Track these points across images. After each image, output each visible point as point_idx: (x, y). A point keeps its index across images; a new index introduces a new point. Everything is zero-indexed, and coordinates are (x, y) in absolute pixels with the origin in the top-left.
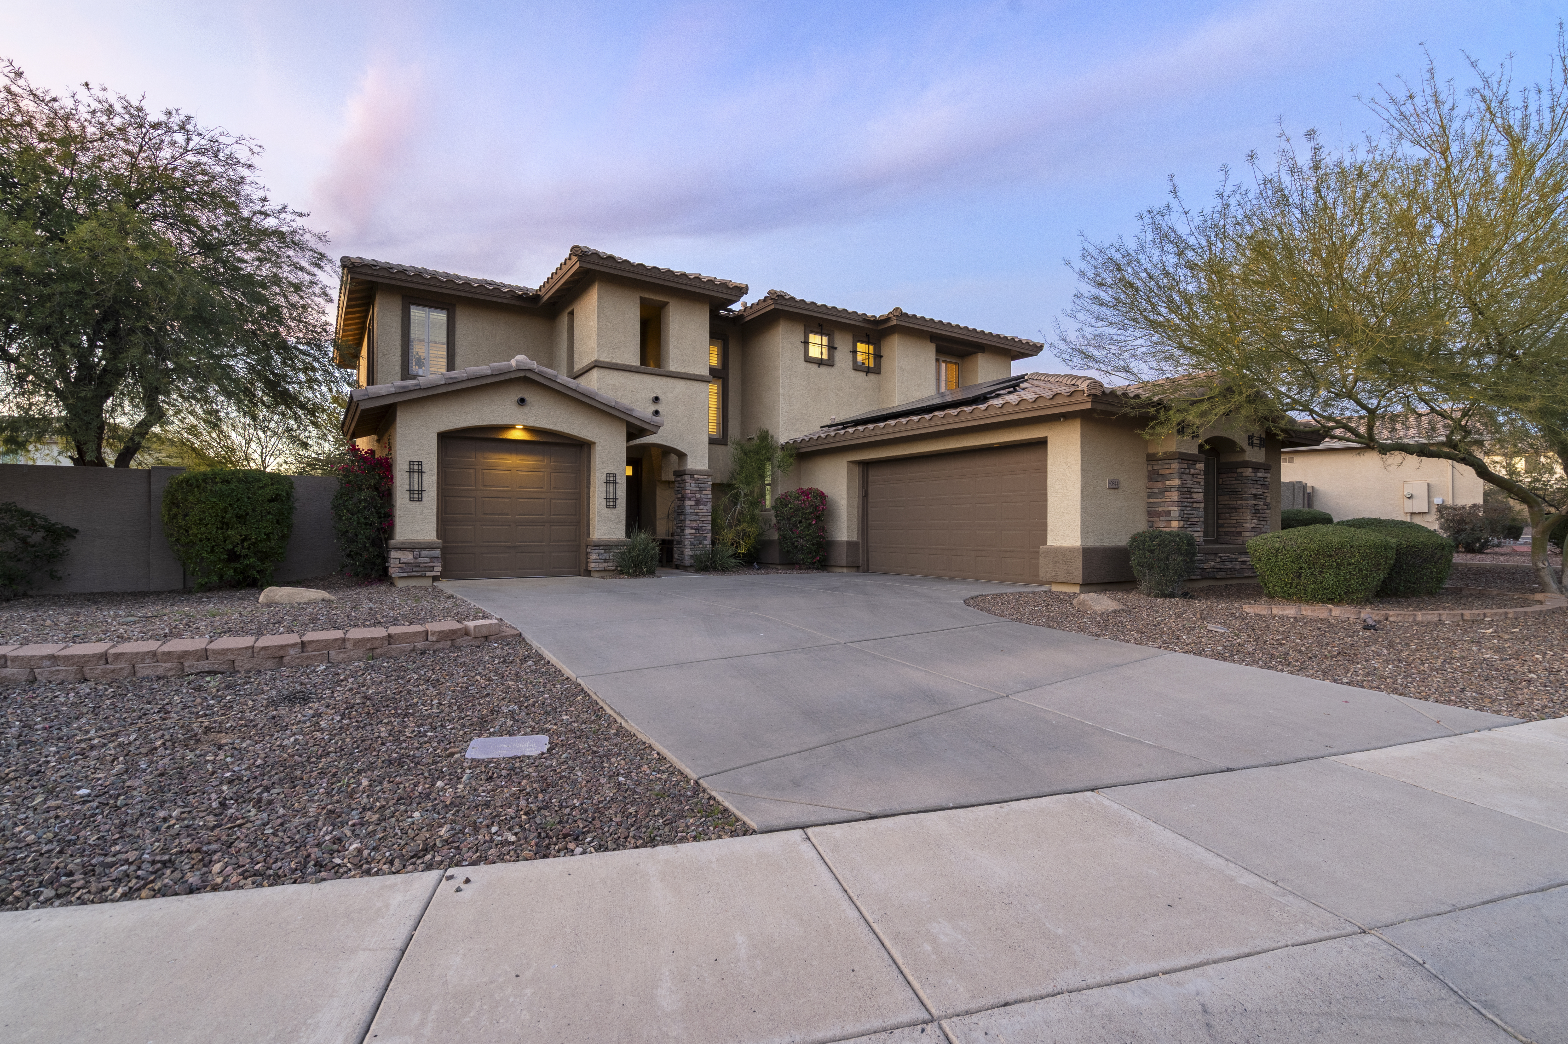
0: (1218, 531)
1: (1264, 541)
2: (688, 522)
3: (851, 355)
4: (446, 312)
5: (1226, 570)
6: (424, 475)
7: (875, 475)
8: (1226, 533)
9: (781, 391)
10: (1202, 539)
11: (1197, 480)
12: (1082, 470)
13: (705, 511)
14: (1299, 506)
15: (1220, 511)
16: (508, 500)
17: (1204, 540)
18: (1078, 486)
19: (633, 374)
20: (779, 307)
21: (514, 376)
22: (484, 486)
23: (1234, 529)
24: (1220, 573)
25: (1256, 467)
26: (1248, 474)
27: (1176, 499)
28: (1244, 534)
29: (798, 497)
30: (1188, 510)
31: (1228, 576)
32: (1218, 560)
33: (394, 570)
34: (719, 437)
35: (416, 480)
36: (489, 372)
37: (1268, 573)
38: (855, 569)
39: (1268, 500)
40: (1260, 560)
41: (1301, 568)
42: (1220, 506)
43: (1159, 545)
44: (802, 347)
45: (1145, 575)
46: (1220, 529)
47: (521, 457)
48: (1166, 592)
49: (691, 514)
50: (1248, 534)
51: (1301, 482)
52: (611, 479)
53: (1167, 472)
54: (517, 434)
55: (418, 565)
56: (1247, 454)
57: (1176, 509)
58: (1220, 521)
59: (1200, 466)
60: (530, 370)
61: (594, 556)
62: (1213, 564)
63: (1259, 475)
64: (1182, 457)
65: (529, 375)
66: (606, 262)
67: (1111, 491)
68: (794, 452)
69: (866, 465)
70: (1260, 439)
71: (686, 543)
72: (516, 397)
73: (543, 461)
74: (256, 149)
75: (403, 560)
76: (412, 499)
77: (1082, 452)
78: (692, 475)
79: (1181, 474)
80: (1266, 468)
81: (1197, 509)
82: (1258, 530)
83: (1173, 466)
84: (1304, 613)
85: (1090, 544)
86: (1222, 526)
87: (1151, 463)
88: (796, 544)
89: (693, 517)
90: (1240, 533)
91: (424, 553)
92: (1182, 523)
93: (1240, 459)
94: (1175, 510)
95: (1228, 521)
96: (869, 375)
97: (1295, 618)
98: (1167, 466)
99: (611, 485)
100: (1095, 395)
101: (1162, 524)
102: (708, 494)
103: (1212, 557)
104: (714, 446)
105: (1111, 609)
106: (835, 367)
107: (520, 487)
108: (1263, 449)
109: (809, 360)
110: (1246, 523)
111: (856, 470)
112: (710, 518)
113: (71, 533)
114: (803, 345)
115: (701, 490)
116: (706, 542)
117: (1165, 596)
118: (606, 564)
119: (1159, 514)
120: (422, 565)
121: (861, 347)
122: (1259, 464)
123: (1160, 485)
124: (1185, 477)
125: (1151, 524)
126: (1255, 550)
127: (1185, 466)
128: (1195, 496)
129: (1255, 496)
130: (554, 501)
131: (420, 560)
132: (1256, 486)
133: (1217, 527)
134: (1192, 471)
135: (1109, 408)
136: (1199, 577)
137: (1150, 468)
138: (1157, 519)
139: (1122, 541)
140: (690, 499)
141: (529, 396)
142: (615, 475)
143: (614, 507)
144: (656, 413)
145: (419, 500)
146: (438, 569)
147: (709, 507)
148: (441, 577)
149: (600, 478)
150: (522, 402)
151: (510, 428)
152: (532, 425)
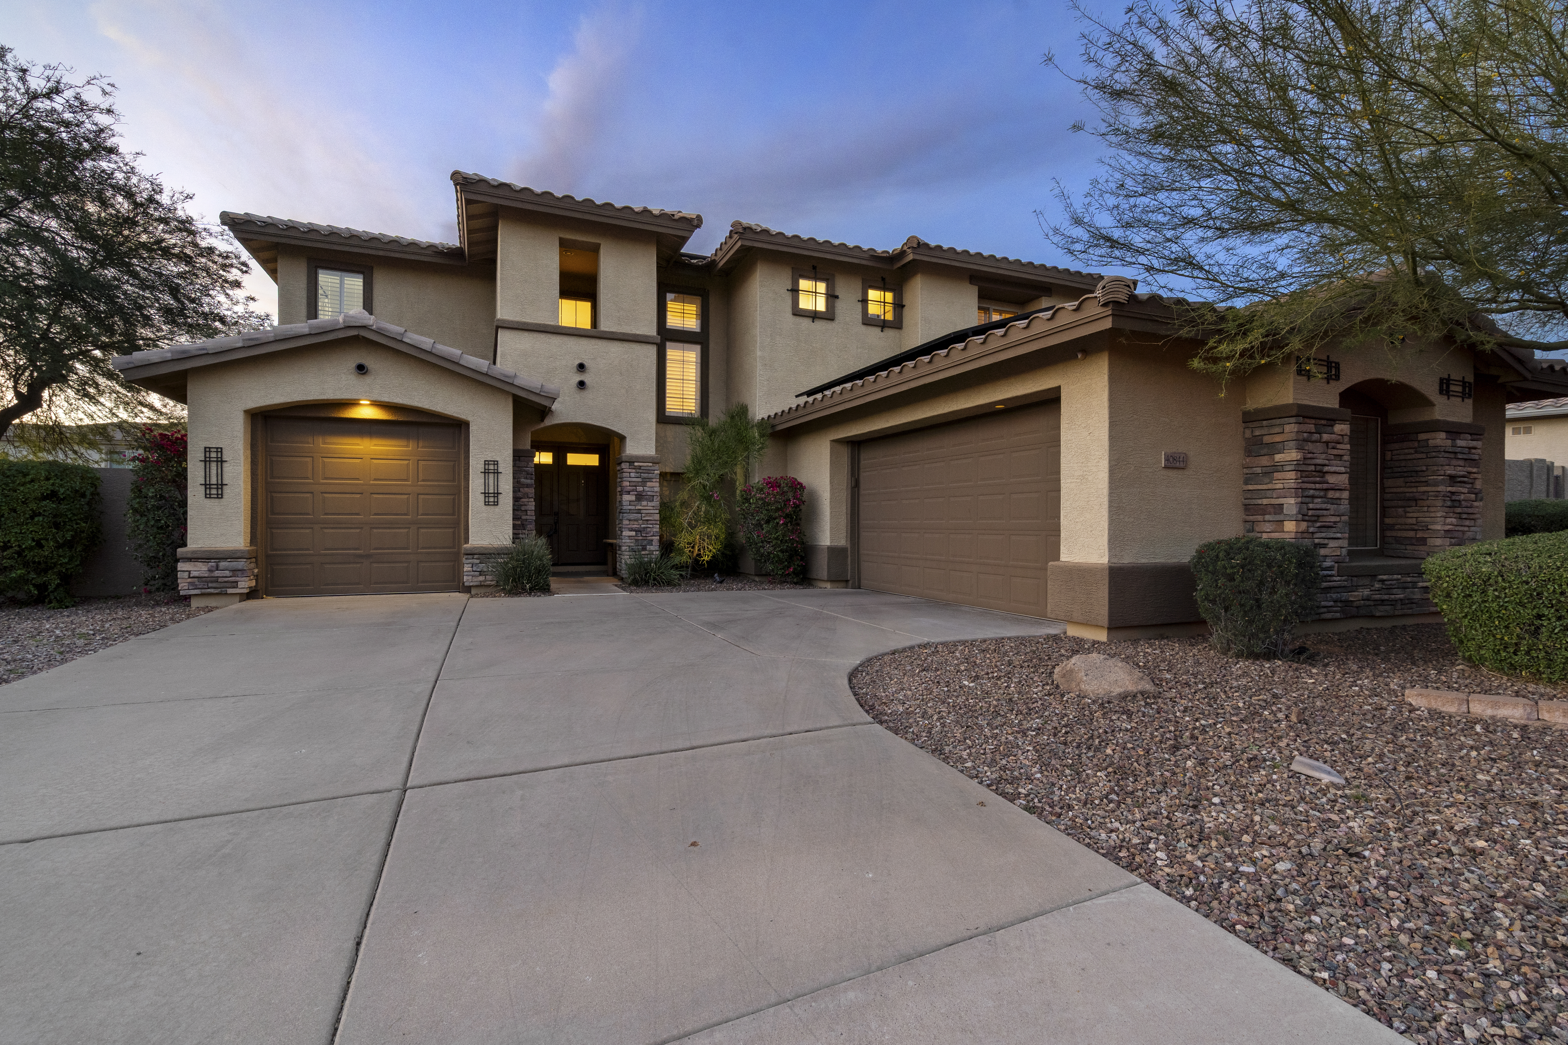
0: (1383, 537)
1: (1457, 561)
2: (626, 522)
3: (860, 305)
4: (362, 276)
5: (1393, 603)
6: (225, 465)
7: (870, 458)
8: (1398, 540)
9: (759, 353)
10: (1344, 551)
11: (1335, 452)
12: (1112, 438)
13: (651, 509)
14: (1540, 494)
15: (1387, 504)
16: (358, 496)
17: (1350, 553)
18: (1104, 465)
19: (549, 335)
20: (748, 243)
22: (326, 478)
23: (1411, 534)
24: (1381, 608)
25: (1454, 431)
26: (1438, 442)
27: (1292, 484)
28: (1431, 542)
29: (762, 490)
30: (1318, 503)
31: (1397, 613)
32: (1377, 586)
33: (183, 586)
34: (697, 415)
35: (214, 472)
36: (306, 331)
37: (1466, 622)
38: (843, 584)
39: (1478, 485)
40: (1448, 595)
41: (1539, 617)
42: (1388, 496)
43: (1243, 567)
44: (788, 297)
45: (1219, 619)
46: (1388, 533)
47: (376, 441)
48: (1257, 650)
49: (630, 512)
50: (1438, 542)
51: (1544, 461)
52: (491, 467)
53: (1278, 438)
54: (366, 411)
55: (216, 580)
56: (1437, 408)
57: (1292, 501)
58: (1387, 521)
59: (1342, 428)
60: (364, 327)
61: (467, 568)
62: (1366, 592)
63: (1460, 443)
64: (1303, 413)
65: (363, 333)
66: (500, 192)
67: (1172, 473)
68: (770, 431)
69: (856, 444)
70: (1464, 383)
71: (624, 548)
72: (352, 364)
73: (407, 446)
74: (108, 89)
75: (193, 574)
76: (208, 496)
77: (1111, 407)
78: (631, 463)
79: (1301, 443)
80: (1475, 432)
81: (1336, 501)
82: (1460, 535)
83: (1287, 428)
84: (1545, 716)
85: (1127, 559)
86: (1391, 527)
87: (1250, 425)
88: (762, 550)
89: (633, 516)
90: (1423, 541)
91: (223, 564)
92: (1304, 525)
93: (1425, 416)
94: (1290, 504)
95: (1400, 520)
96: (886, 330)
97: (1524, 728)
98: (1277, 430)
99: (491, 476)
100: (1116, 303)
101: (1268, 527)
102: (654, 486)
103: (1366, 581)
104: (661, 426)
105: (1117, 690)
106: (837, 321)
107: (375, 480)
108: (1469, 402)
109: (798, 313)
110: (1434, 523)
111: (845, 453)
112: (657, 517)
114: (789, 294)
115: (644, 483)
116: (652, 548)
117: (1254, 656)
118: (482, 578)
119: (1263, 510)
120: (220, 580)
121: (873, 294)
122: (1461, 424)
123: (1265, 461)
124: (1310, 446)
125: (1251, 526)
126: (1440, 578)
127: (1311, 428)
128: (1331, 479)
129: (1453, 480)
130: (422, 496)
131: (217, 573)
132: (1454, 462)
133: (1382, 531)
134: (1326, 437)
135: (1149, 327)
136: (1338, 615)
137: (1248, 434)
138: (1260, 518)
139: (1184, 555)
140: (628, 493)
141: (369, 361)
142: (496, 463)
143: (496, 504)
144: (582, 384)
145: (220, 496)
146: (245, 584)
147: (656, 503)
148: (252, 594)
149: (476, 465)
150: (361, 369)
151: (352, 403)
152: (386, 398)
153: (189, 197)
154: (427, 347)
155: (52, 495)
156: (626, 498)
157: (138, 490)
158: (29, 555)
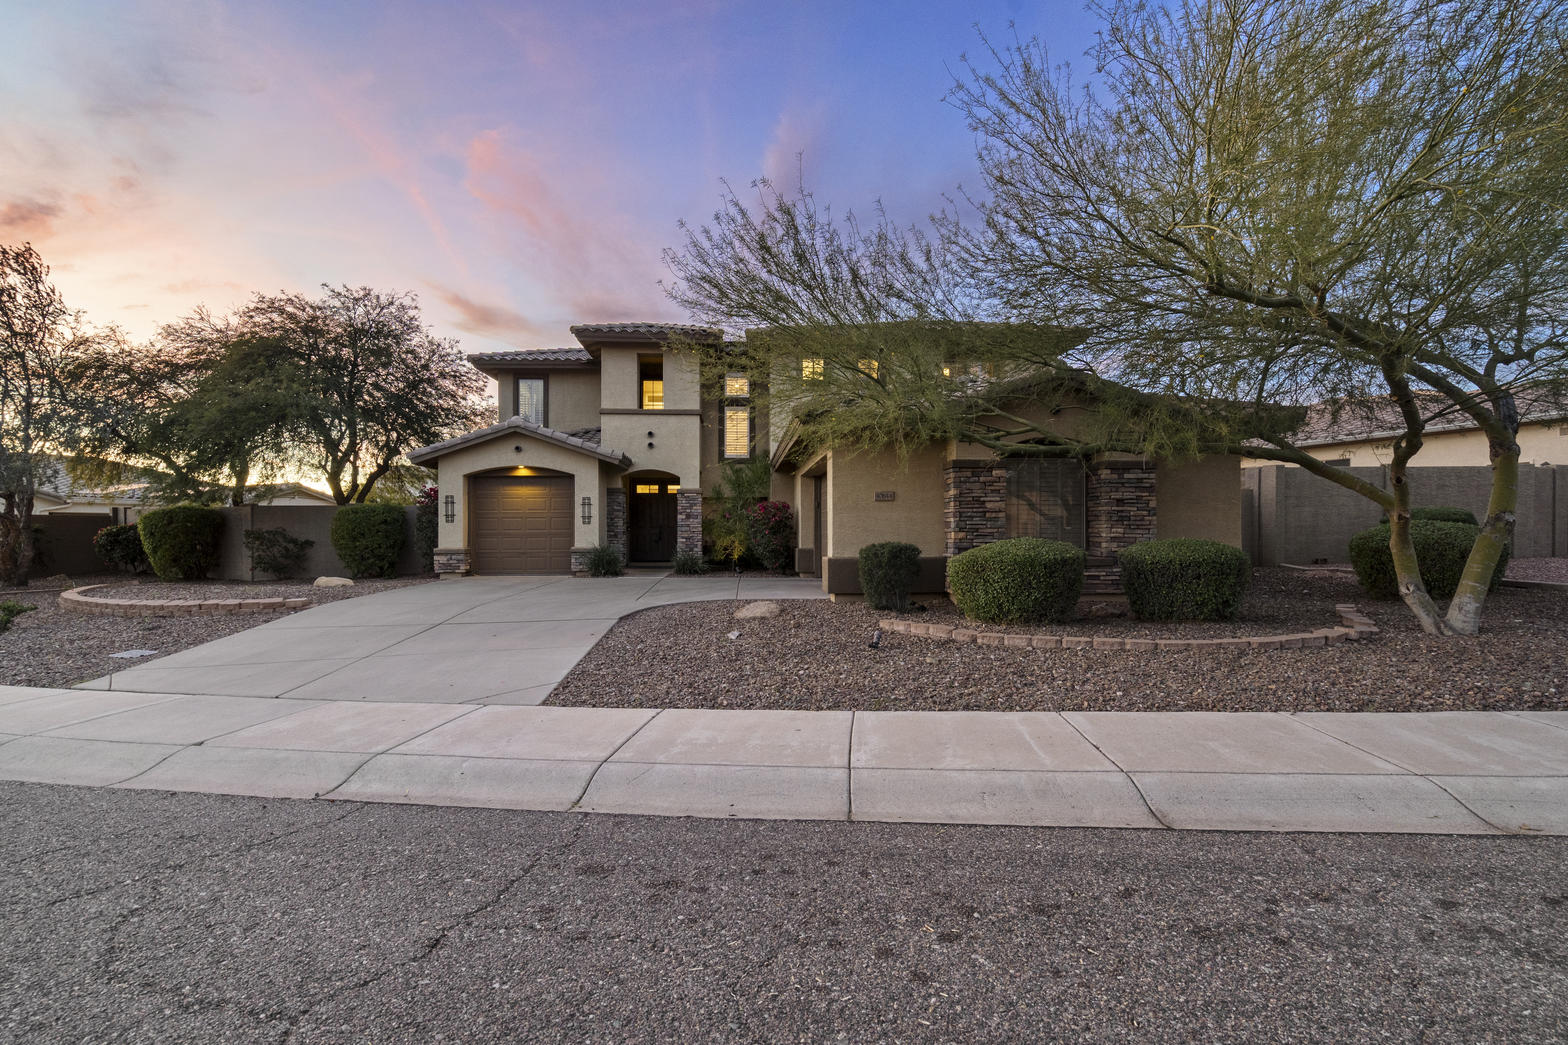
0: (1088, 542)
2: (680, 533)
4: (542, 381)
6: (455, 505)
8: (1093, 544)
11: (994, 488)
12: (834, 485)
13: (696, 524)
15: (1089, 519)
16: (520, 519)
18: (831, 501)
19: (631, 416)
21: (507, 432)
23: (1096, 539)
26: (1105, 476)
28: (1103, 545)
30: (978, 520)
33: (436, 568)
34: (748, 458)
35: (450, 508)
39: (1152, 504)
42: (1089, 514)
44: (794, 372)
47: (530, 487)
49: (682, 526)
50: (1106, 545)
52: (587, 501)
53: (950, 481)
54: (523, 472)
55: (450, 565)
58: (1089, 531)
59: (1000, 473)
61: (573, 561)
64: (960, 465)
65: (518, 430)
67: (882, 504)
72: (514, 447)
73: (542, 489)
74: (414, 297)
75: (441, 562)
76: (447, 521)
77: (834, 468)
78: (682, 494)
79: (958, 484)
80: (1146, 468)
81: (995, 518)
82: (1130, 539)
83: (951, 475)
86: (1091, 535)
87: (946, 472)
89: (684, 529)
91: (454, 557)
92: (962, 535)
94: (953, 521)
95: (1094, 530)
99: (587, 506)
102: (698, 509)
107: (530, 510)
112: (700, 529)
113: (309, 543)
114: (795, 370)
115: (691, 507)
116: (697, 550)
118: (583, 567)
120: (453, 565)
122: (1133, 464)
124: (968, 486)
127: (969, 474)
128: (988, 505)
129: (1120, 502)
130: (552, 519)
131: (451, 562)
132: (1122, 489)
134: (983, 479)
137: (945, 478)
140: (682, 513)
141: (522, 444)
142: (589, 499)
143: (589, 523)
144: (651, 445)
145: (452, 521)
146: (463, 568)
147: (699, 520)
148: (468, 573)
149: (578, 501)
150: (518, 449)
151: (516, 468)
152: (530, 465)
153: (457, 342)
154: (549, 435)
155: (385, 522)
156: (679, 517)
157: (419, 520)
158: (376, 552)
